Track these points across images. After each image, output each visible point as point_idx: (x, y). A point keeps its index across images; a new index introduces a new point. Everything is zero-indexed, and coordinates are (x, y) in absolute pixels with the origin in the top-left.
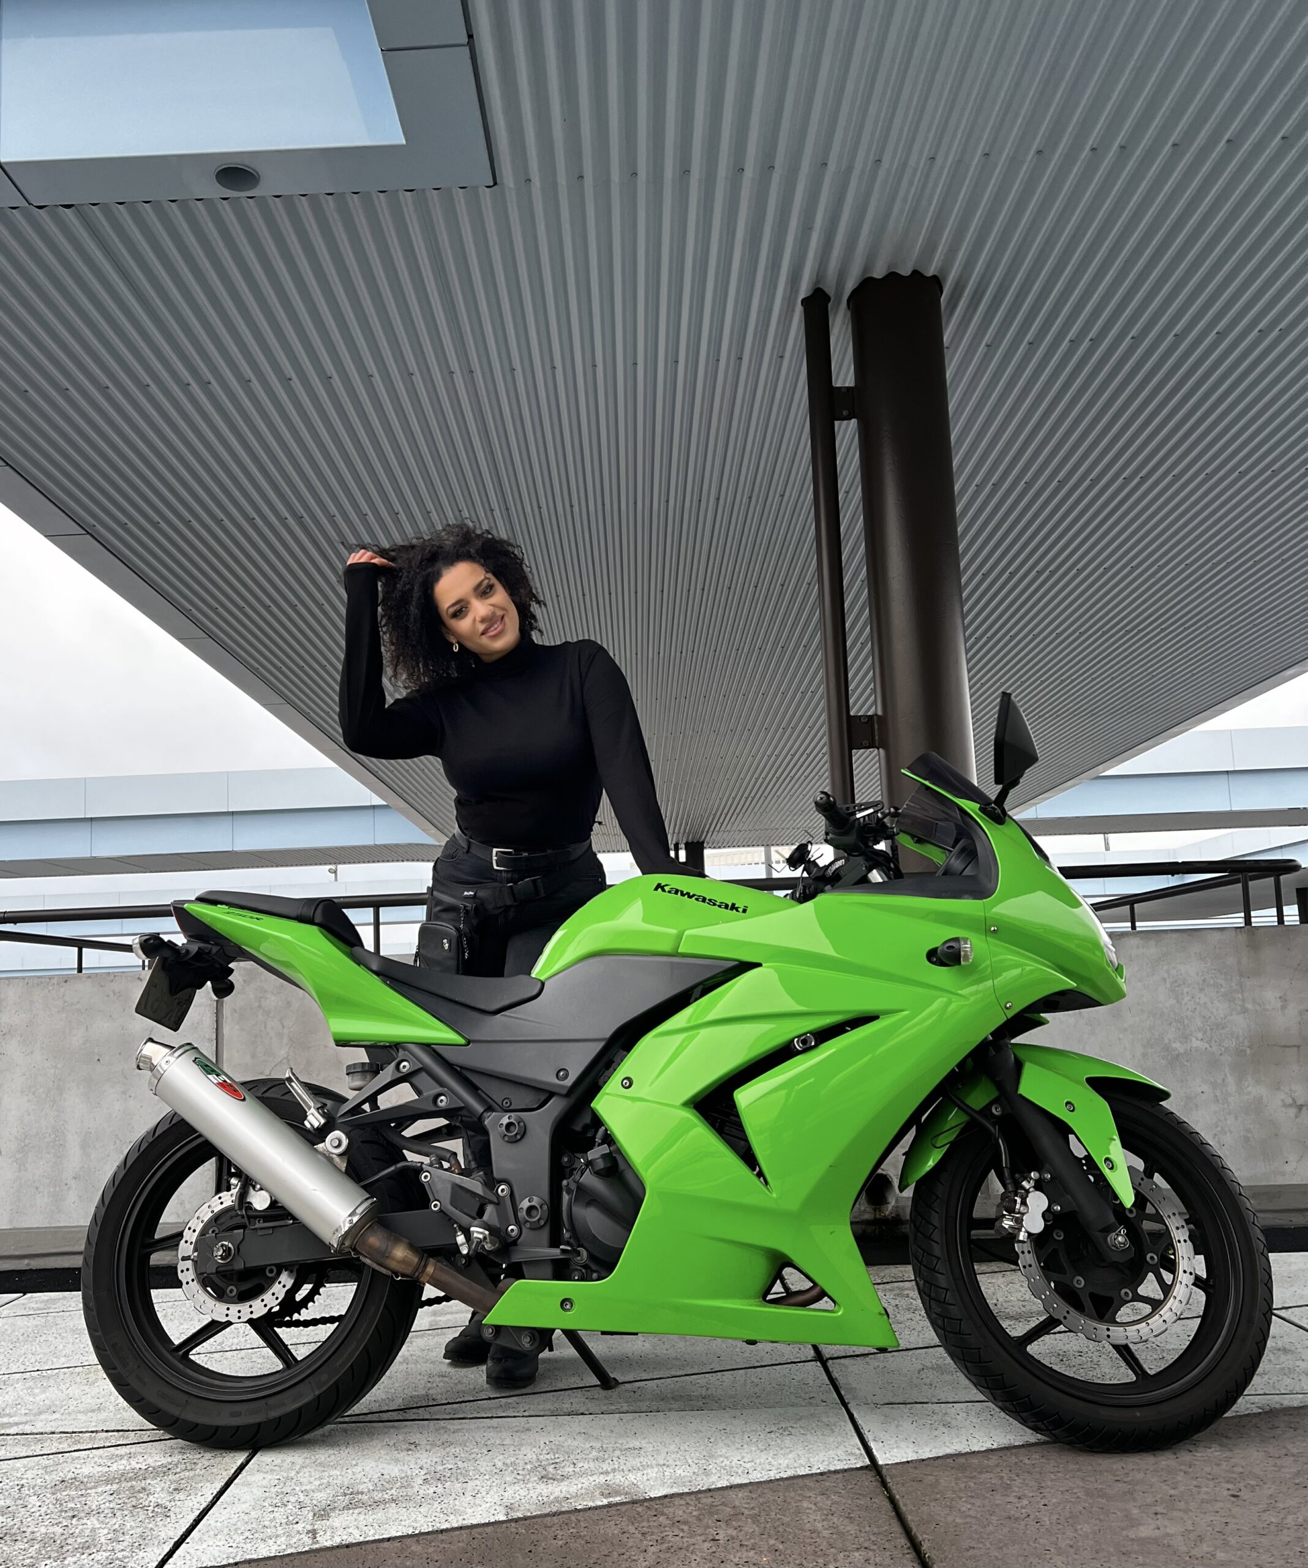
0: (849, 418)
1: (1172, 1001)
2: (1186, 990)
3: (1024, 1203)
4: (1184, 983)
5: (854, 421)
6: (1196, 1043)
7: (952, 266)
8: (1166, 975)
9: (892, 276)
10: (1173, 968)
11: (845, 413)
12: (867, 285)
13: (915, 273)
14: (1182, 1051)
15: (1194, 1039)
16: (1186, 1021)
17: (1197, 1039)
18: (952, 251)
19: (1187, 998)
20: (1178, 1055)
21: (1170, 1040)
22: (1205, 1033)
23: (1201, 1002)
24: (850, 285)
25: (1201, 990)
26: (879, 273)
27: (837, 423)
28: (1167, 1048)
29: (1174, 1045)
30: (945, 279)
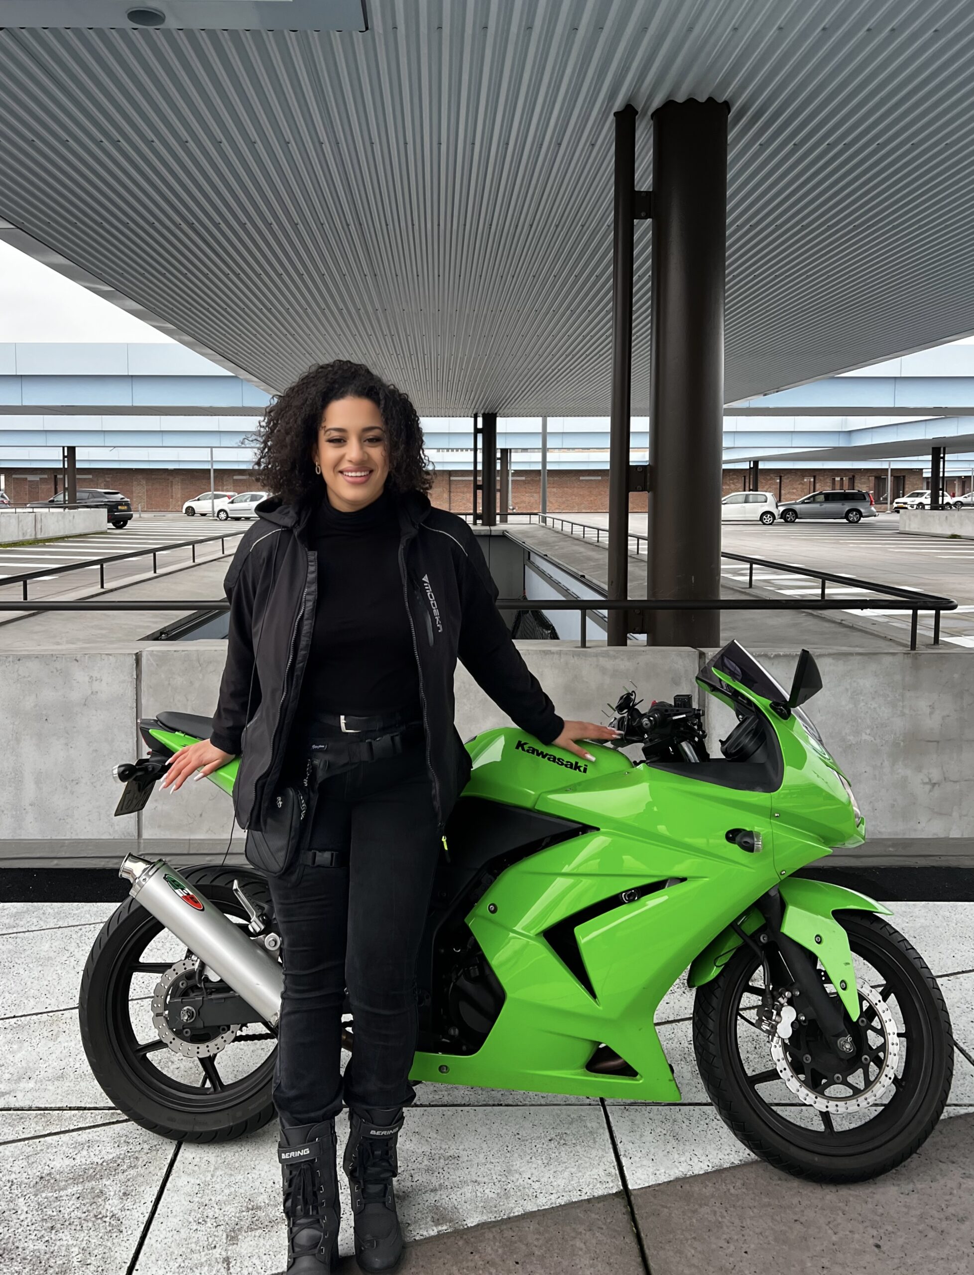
0: (646, 218)
1: (851, 706)
2: (862, 698)
3: (778, 1014)
4: (861, 693)
5: (649, 221)
6: (865, 737)
7: (740, 97)
8: (848, 687)
9: (691, 101)
10: (854, 682)
11: (643, 214)
12: (669, 105)
13: (711, 100)
14: (854, 743)
15: (863, 734)
16: (859, 720)
17: (866, 734)
18: (743, 87)
19: (862, 704)
20: (850, 745)
21: (846, 734)
22: (872, 729)
23: (872, 707)
24: (657, 103)
25: (873, 698)
26: (680, 98)
27: (636, 221)
28: (843, 740)
29: (848, 738)
30: (733, 105)
